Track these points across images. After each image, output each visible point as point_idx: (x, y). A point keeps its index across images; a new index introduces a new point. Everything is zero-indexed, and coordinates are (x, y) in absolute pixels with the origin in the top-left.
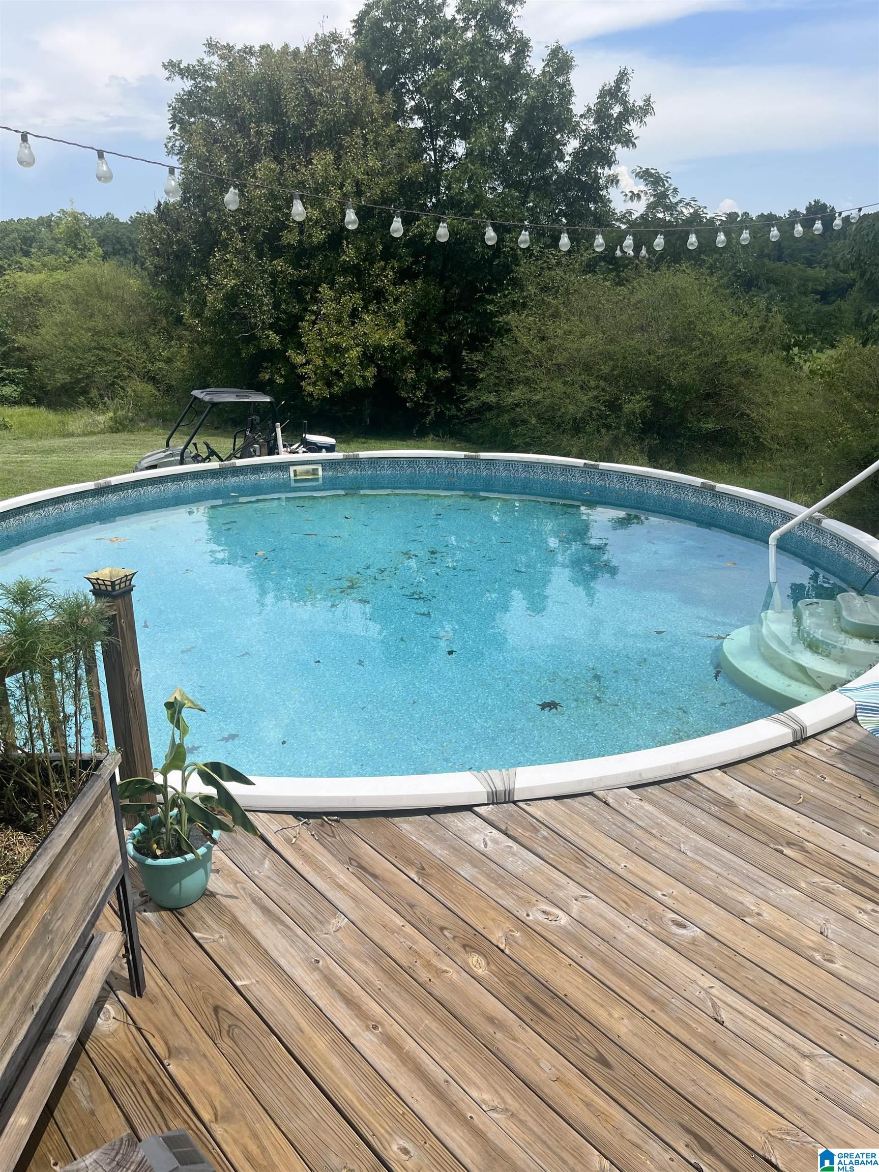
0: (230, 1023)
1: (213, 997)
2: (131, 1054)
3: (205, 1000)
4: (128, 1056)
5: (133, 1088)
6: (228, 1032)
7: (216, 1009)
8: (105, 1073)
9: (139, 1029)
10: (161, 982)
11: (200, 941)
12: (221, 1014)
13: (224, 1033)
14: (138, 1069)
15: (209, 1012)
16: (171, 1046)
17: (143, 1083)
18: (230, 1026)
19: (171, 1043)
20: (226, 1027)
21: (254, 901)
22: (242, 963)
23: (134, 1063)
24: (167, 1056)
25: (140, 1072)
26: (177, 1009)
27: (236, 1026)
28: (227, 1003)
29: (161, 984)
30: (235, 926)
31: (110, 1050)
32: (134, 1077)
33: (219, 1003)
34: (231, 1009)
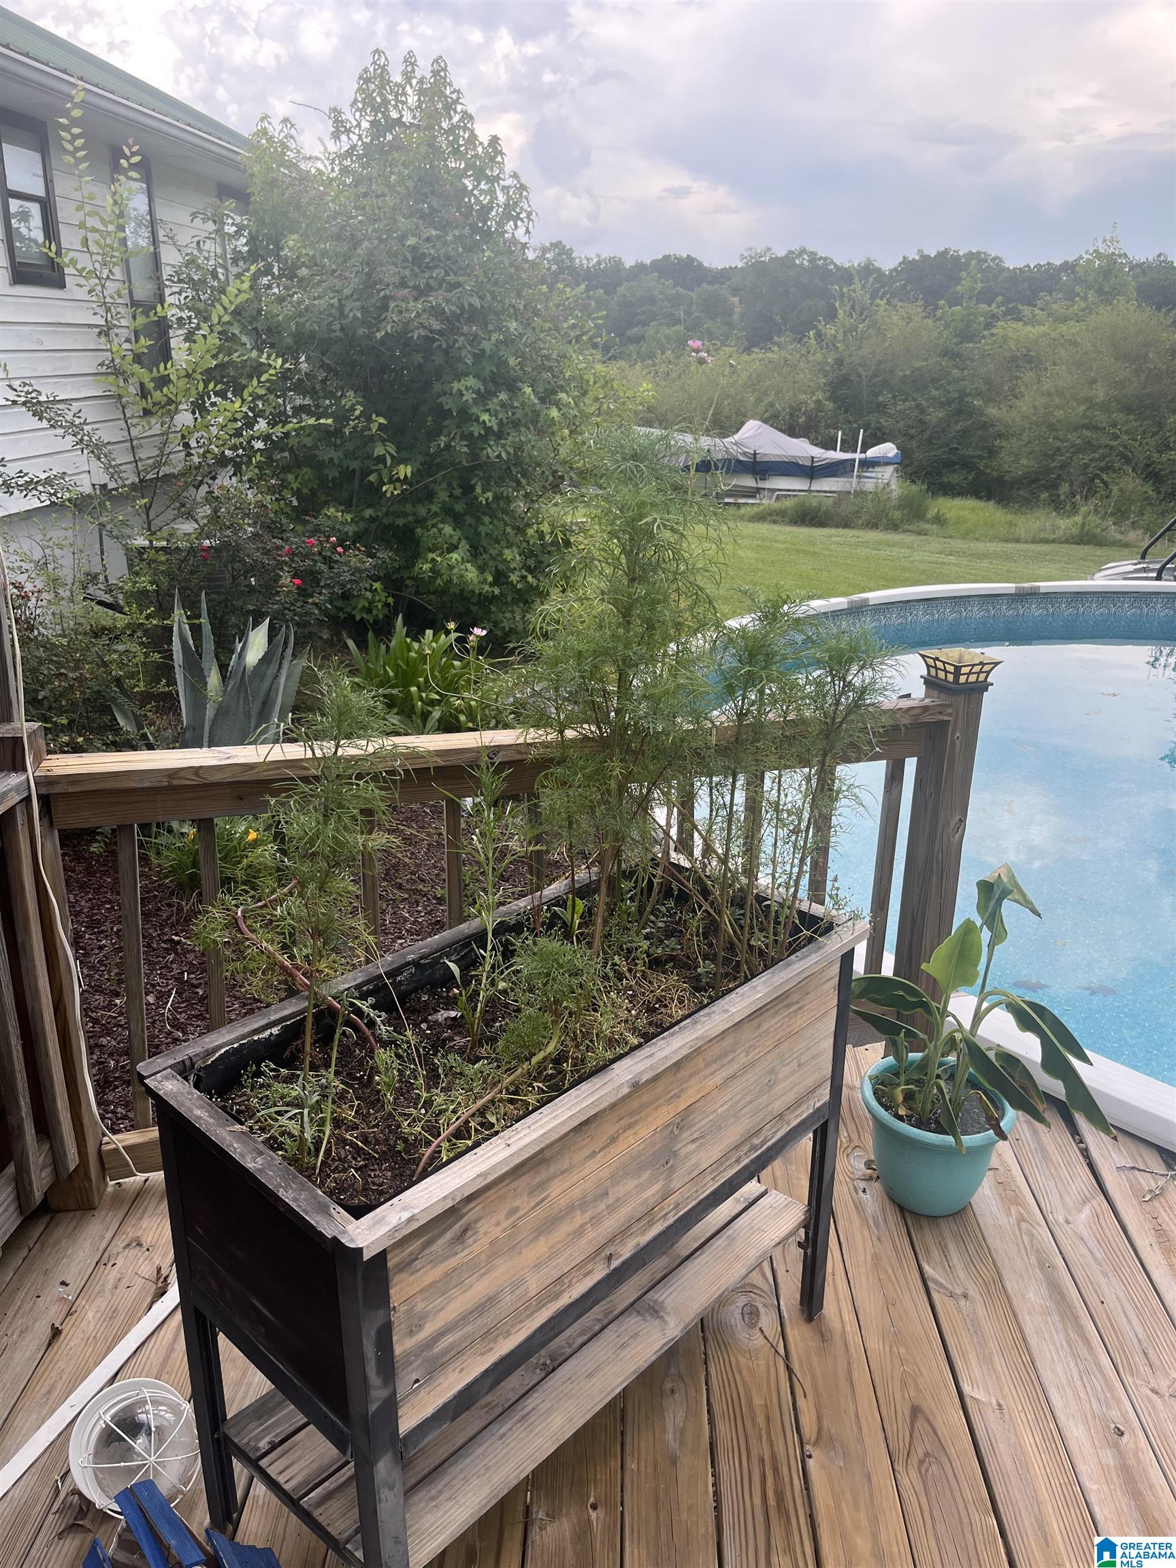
0: (930, 1451)
1: (918, 1389)
2: (763, 1403)
3: (904, 1385)
4: (758, 1401)
5: (744, 1460)
6: (921, 1462)
7: (916, 1411)
8: (716, 1408)
9: (789, 1370)
10: (849, 1316)
11: (931, 1284)
12: (920, 1424)
13: (914, 1461)
14: (763, 1432)
15: (904, 1410)
16: (825, 1427)
17: (762, 1461)
18: (927, 1454)
19: (826, 1423)
20: (920, 1452)
21: (1042, 1266)
22: (986, 1360)
23: (761, 1420)
24: (813, 1440)
25: (764, 1438)
26: (855, 1375)
27: (938, 1462)
28: (936, 1411)
29: (846, 1318)
30: (996, 1288)
31: (737, 1376)
32: (753, 1441)
33: (924, 1407)
34: (939, 1425)
